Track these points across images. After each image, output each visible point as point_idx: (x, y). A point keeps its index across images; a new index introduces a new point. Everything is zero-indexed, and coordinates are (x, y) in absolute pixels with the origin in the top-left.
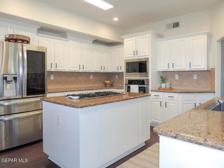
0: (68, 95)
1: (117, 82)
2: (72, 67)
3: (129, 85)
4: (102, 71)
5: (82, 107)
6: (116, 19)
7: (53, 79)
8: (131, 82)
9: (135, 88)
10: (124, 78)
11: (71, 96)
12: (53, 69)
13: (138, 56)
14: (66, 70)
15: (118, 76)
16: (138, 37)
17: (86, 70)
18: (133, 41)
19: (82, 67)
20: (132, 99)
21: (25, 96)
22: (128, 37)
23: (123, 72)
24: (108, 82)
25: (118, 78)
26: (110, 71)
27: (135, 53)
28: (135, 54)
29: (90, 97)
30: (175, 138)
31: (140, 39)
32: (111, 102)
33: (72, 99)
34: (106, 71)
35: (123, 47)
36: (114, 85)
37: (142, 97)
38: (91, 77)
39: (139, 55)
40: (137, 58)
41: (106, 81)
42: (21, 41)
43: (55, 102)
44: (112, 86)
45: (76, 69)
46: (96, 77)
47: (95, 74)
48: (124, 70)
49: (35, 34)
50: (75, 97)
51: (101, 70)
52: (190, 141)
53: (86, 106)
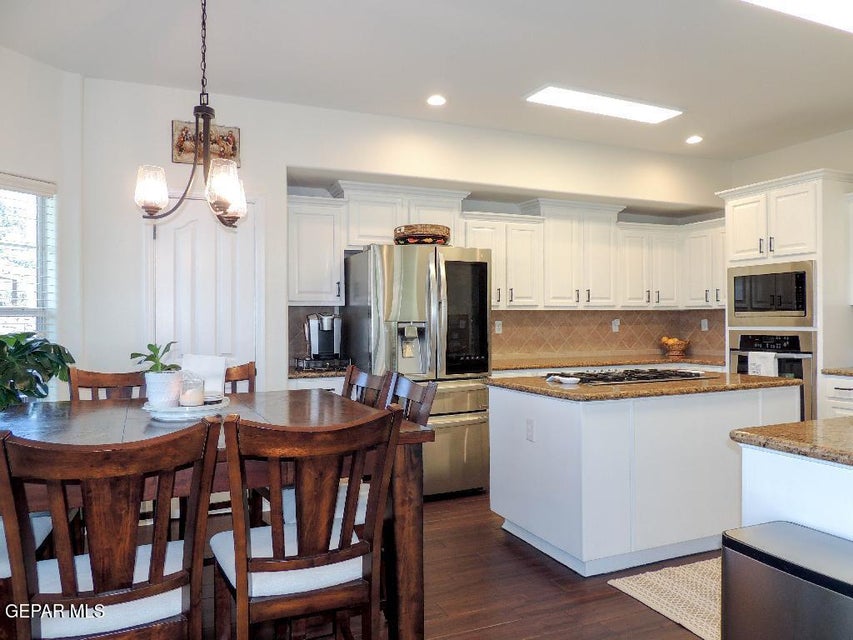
0: (549, 375)
1: (705, 341)
2: (554, 298)
3: (743, 353)
4: (652, 307)
5: (587, 400)
6: (694, 140)
7: (500, 332)
8: (751, 342)
9: (764, 363)
10: (728, 329)
11: (557, 377)
12: (503, 306)
13: (774, 257)
14: (536, 306)
15: (709, 320)
16: (774, 193)
17: (597, 304)
18: (755, 204)
19: (583, 296)
20: (732, 389)
21: (442, 374)
22: (740, 194)
23: (724, 310)
24: (671, 342)
25: (710, 328)
26: (682, 304)
27: (765, 247)
28: (764, 249)
29: (608, 380)
30: (764, 446)
31: (780, 197)
32: (662, 394)
33: (561, 383)
34: (666, 304)
35: (723, 224)
36: (696, 351)
37: (766, 387)
38: (616, 326)
39: (778, 251)
40: (771, 261)
41: (665, 339)
42: (430, 240)
43: (521, 390)
44: (686, 354)
45: (568, 303)
46: (630, 324)
47: (628, 316)
48: (725, 301)
49: (457, 213)
50: (567, 379)
51: (647, 304)
52: (789, 451)
53: (597, 399)
